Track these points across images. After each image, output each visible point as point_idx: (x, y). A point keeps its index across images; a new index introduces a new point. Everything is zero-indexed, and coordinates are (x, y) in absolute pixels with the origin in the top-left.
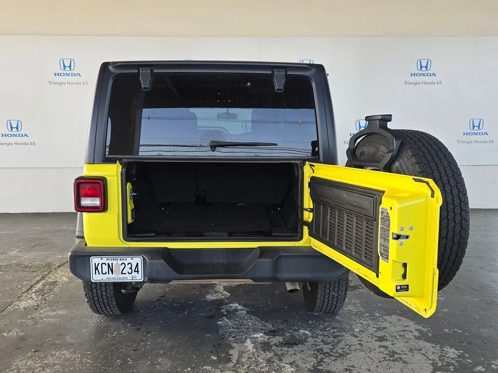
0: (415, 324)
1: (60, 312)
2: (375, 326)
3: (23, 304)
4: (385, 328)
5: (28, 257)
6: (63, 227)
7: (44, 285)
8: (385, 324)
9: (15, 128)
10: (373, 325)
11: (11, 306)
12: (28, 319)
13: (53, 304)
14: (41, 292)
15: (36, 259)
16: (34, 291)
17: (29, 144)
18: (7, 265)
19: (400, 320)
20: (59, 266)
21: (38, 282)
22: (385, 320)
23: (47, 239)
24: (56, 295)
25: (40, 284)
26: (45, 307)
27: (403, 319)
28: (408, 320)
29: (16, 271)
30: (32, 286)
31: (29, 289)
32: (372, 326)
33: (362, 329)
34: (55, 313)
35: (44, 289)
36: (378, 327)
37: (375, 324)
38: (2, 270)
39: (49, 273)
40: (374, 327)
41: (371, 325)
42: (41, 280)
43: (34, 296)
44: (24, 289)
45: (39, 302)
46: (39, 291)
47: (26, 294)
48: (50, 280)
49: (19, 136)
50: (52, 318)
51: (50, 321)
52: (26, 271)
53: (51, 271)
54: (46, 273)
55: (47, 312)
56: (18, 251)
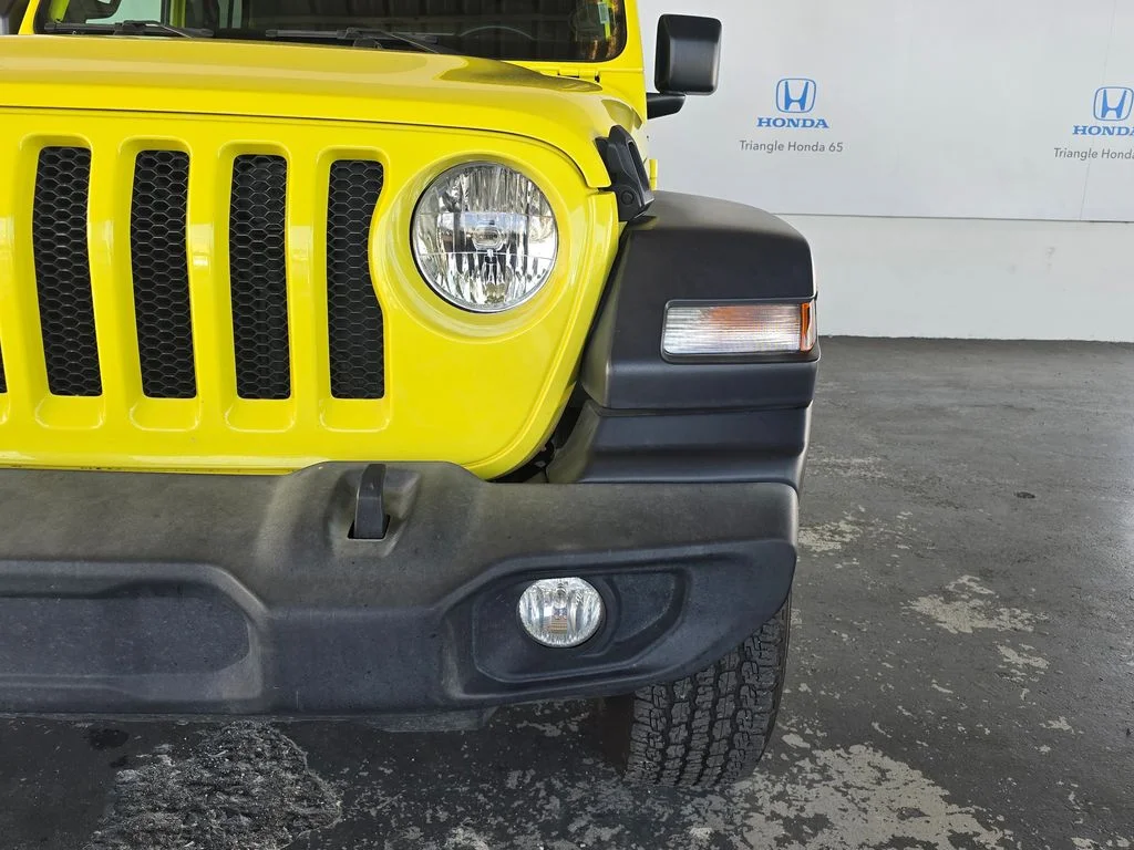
0: (948, 800)
2: (781, 807)
4: (820, 822)
8: (821, 800)
10: (774, 799)
19: (883, 772)
22: (825, 767)
27: (898, 769)
28: (917, 774)
32: (767, 810)
33: (721, 827)
36: (792, 814)
37: (781, 796)
40: (774, 816)
41: (764, 799)
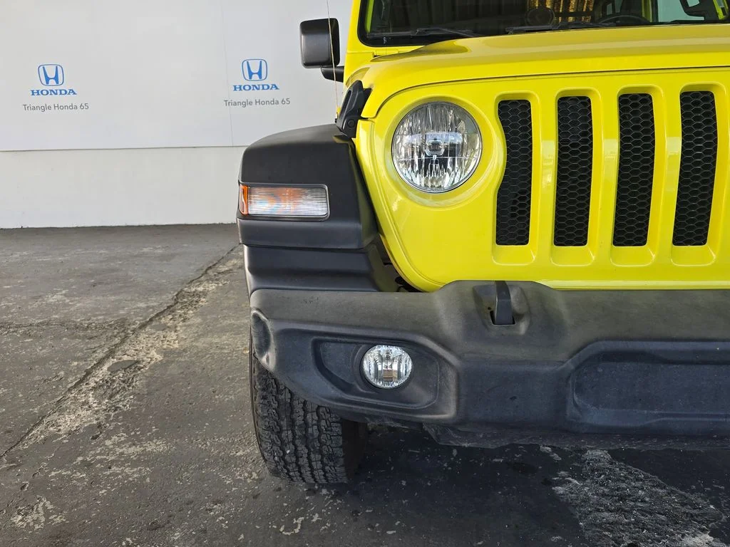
1: (151, 447)
3: (67, 422)
5: (83, 306)
6: (145, 250)
7: (113, 370)
9: (52, 79)
11: (40, 428)
12: (75, 467)
13: (134, 424)
14: (105, 388)
15: (98, 309)
16: (93, 384)
17: (79, 107)
18: (41, 323)
20: (143, 326)
21: (100, 362)
23: (117, 270)
24: (139, 397)
25: (105, 368)
26: (115, 431)
29: (58, 337)
30: (88, 373)
31: (81, 381)
34: (139, 449)
35: (114, 381)
38: (32, 334)
39: (123, 341)
42: (107, 357)
43: (91, 399)
44: (72, 380)
45: (102, 418)
46: (102, 386)
47: (74, 392)
48: (125, 358)
49: (61, 94)
50: (135, 464)
51: (128, 476)
52: (76, 337)
53: (126, 337)
54: (117, 340)
55: (119, 444)
56: (65, 295)
